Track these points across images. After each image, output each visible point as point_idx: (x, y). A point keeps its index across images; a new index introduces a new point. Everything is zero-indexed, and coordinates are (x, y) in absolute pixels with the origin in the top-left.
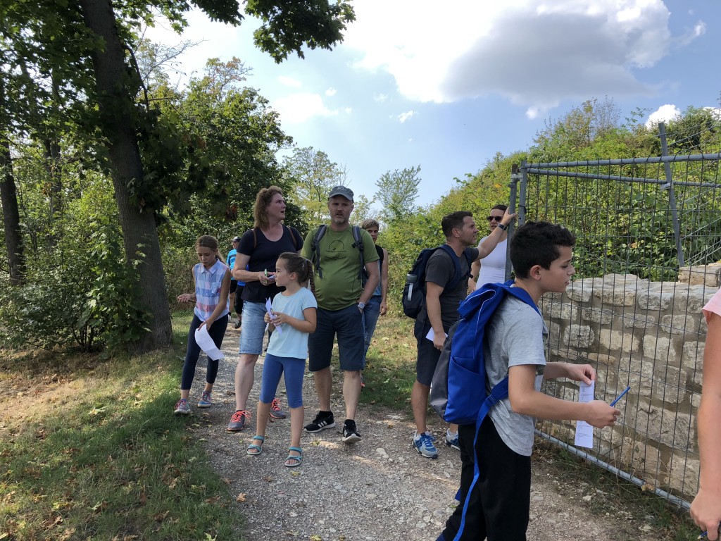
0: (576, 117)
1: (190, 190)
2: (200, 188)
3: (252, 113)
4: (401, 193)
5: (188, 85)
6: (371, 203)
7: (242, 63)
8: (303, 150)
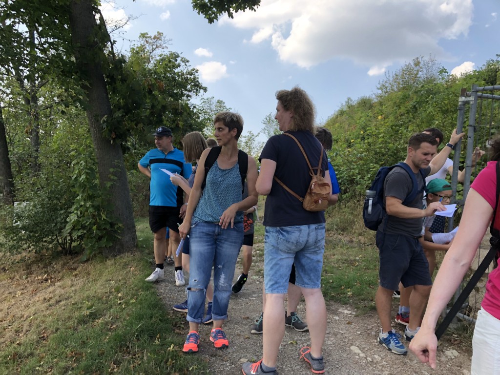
0: (408, 71)
6: (256, 136)
7: (164, 36)
8: (207, 99)
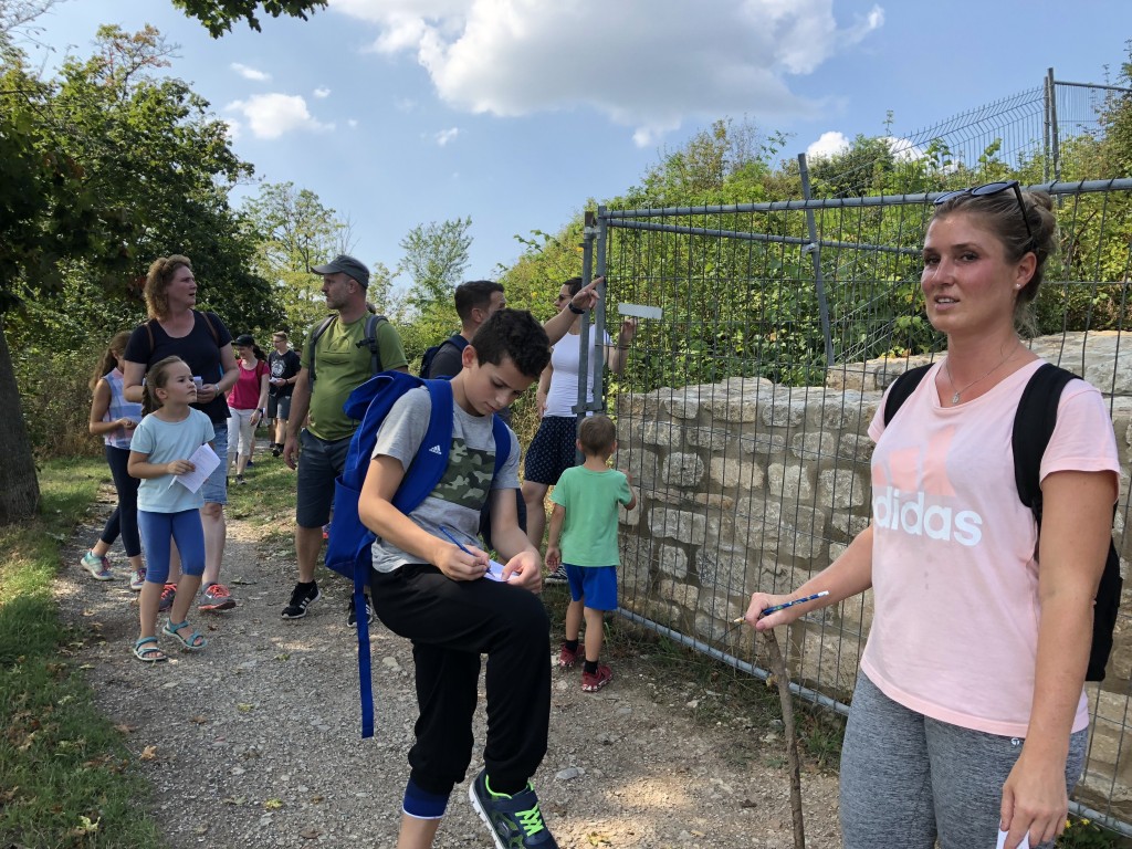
0: (702, 145)
1: (60, 250)
2: (79, 247)
3: (181, 123)
4: (443, 260)
5: (62, 69)
6: (394, 275)
7: (162, 35)
8: (277, 188)
